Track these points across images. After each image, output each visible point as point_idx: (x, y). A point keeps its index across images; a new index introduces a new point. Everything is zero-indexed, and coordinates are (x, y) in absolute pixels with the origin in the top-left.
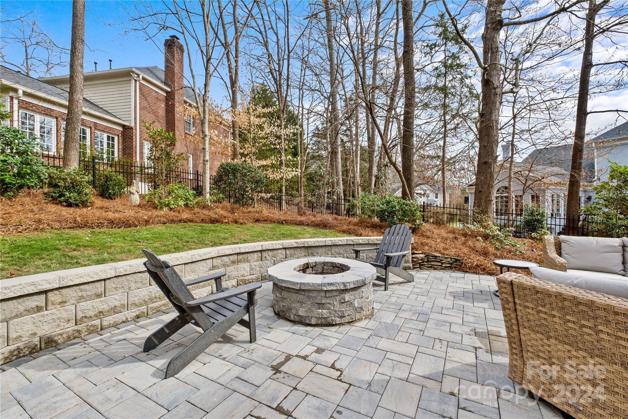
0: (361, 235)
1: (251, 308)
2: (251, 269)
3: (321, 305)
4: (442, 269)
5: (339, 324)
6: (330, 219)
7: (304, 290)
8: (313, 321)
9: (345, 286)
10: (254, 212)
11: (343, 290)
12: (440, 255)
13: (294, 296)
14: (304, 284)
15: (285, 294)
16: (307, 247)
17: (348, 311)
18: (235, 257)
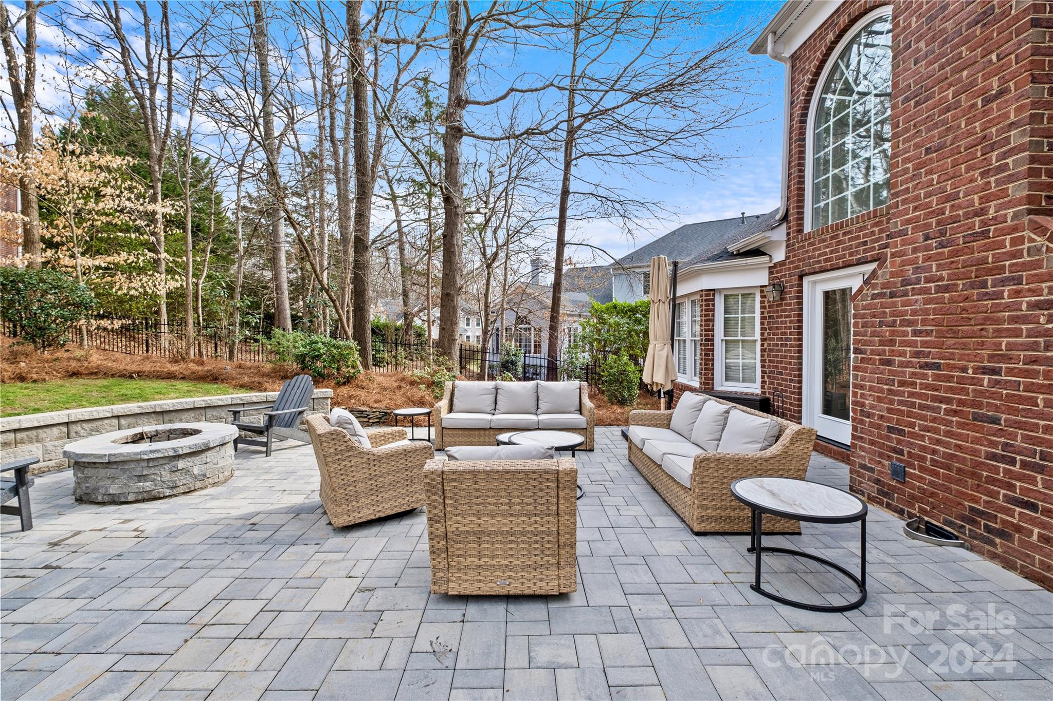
0: (265, 390)
1: (22, 490)
2: (46, 451)
3: (141, 478)
4: (368, 426)
5: (170, 496)
6: (228, 367)
7: (116, 462)
8: (131, 498)
9: (175, 452)
10: (69, 359)
11: (174, 457)
12: (367, 409)
13: (103, 472)
14: (115, 455)
15: (89, 472)
16: (162, 413)
17: (182, 481)
18: (11, 436)
